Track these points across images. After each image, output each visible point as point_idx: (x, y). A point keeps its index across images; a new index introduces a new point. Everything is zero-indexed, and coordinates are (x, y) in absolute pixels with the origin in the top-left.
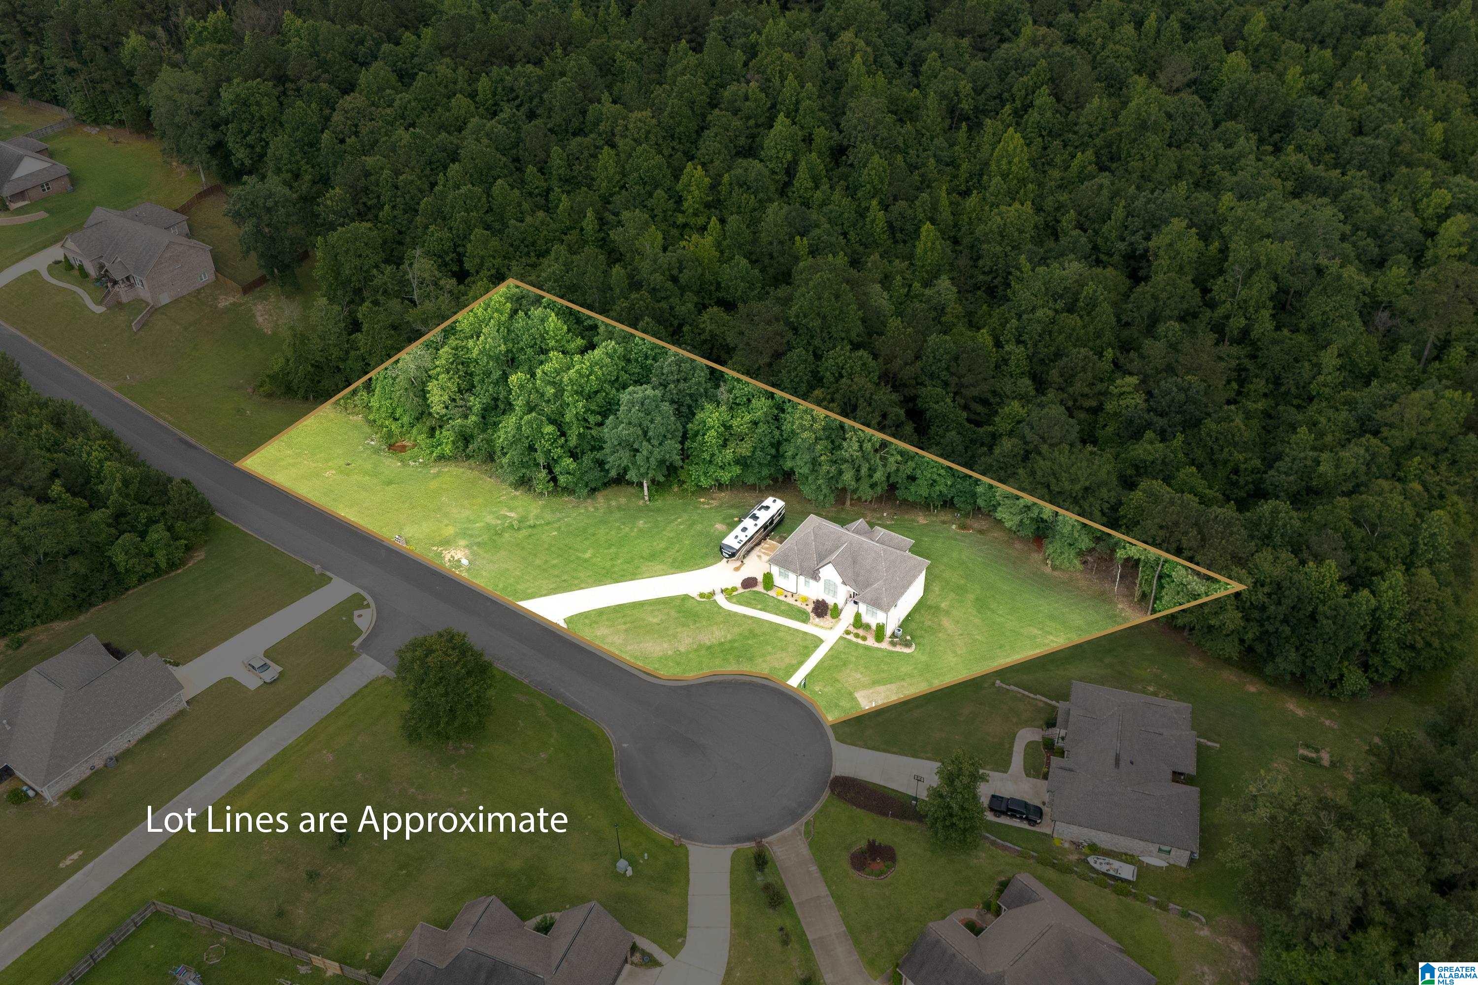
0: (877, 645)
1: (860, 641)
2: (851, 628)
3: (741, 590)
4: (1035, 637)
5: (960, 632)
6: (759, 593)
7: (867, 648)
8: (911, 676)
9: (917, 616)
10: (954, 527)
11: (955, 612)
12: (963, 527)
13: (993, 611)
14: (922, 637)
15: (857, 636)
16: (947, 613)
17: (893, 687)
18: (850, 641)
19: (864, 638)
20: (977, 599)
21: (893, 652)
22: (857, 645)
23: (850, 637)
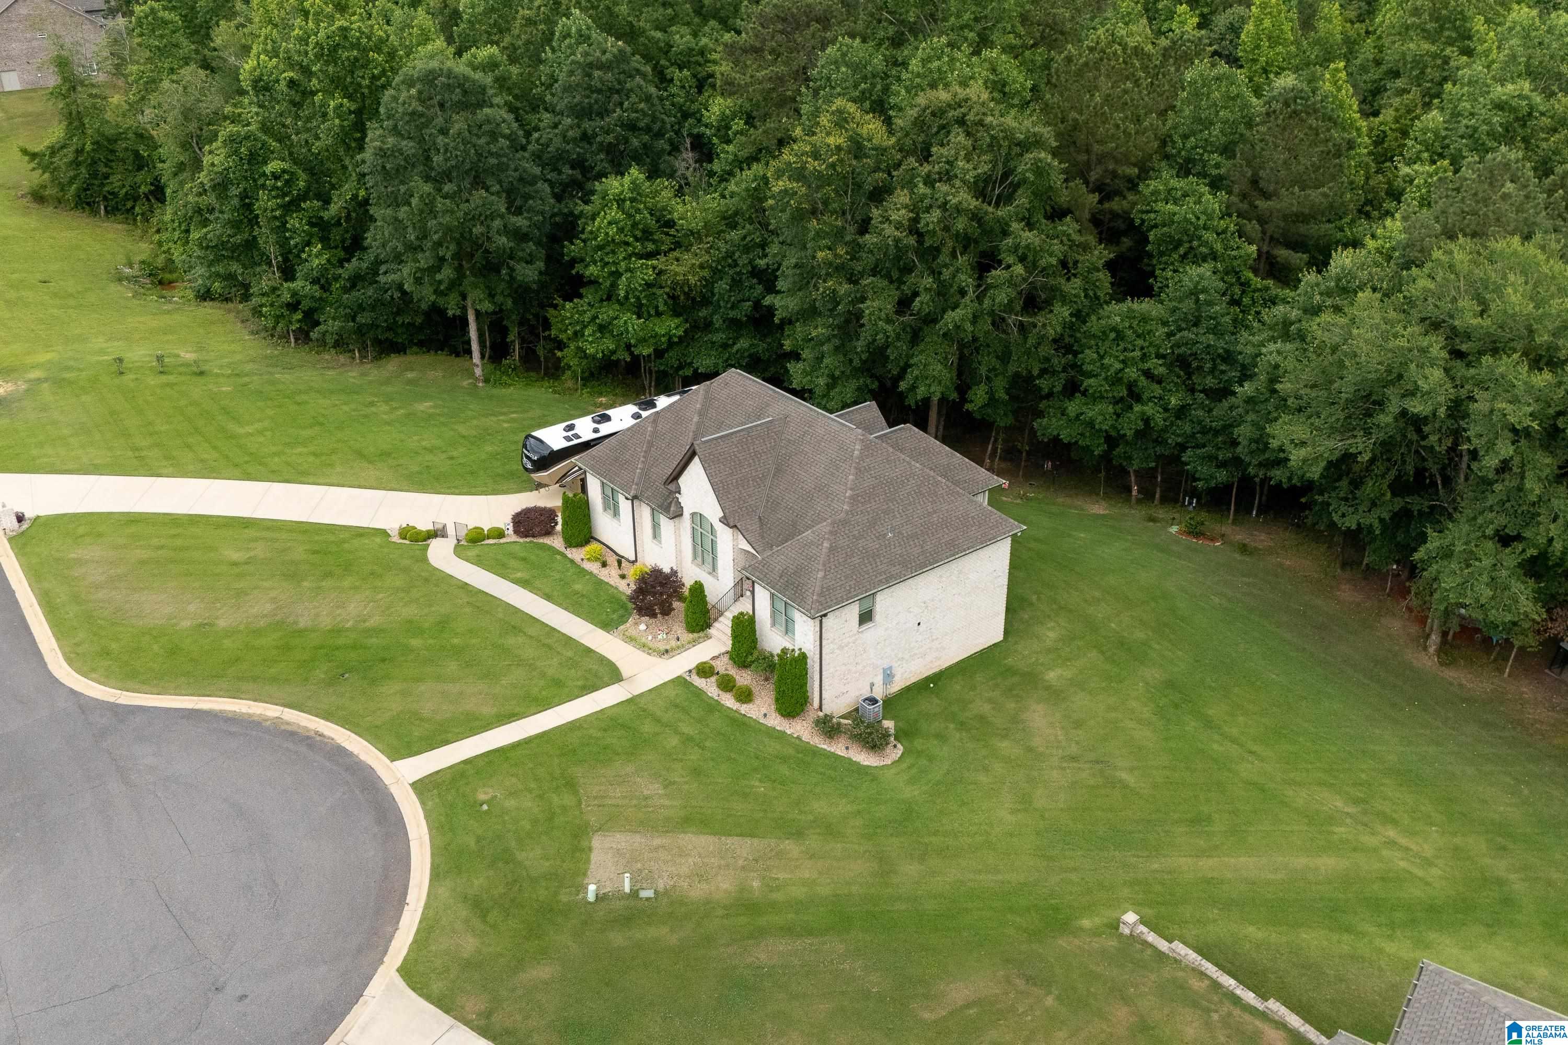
0: (775, 721)
1: (728, 701)
2: (724, 665)
3: (511, 537)
4: (1331, 819)
5: (1074, 749)
6: (550, 548)
7: (741, 724)
8: (830, 830)
9: (956, 687)
10: (1174, 529)
11: (1080, 701)
12: (1195, 531)
13: (1209, 724)
14: (941, 737)
15: (726, 684)
16: (1055, 695)
17: (744, 847)
18: (699, 693)
19: (746, 696)
20: (1171, 684)
21: (815, 752)
22: (714, 707)
23: (709, 687)
